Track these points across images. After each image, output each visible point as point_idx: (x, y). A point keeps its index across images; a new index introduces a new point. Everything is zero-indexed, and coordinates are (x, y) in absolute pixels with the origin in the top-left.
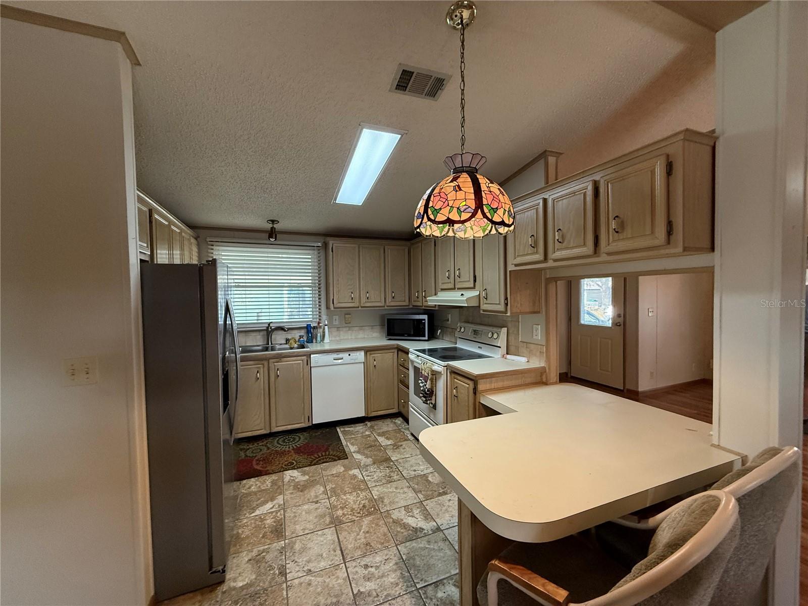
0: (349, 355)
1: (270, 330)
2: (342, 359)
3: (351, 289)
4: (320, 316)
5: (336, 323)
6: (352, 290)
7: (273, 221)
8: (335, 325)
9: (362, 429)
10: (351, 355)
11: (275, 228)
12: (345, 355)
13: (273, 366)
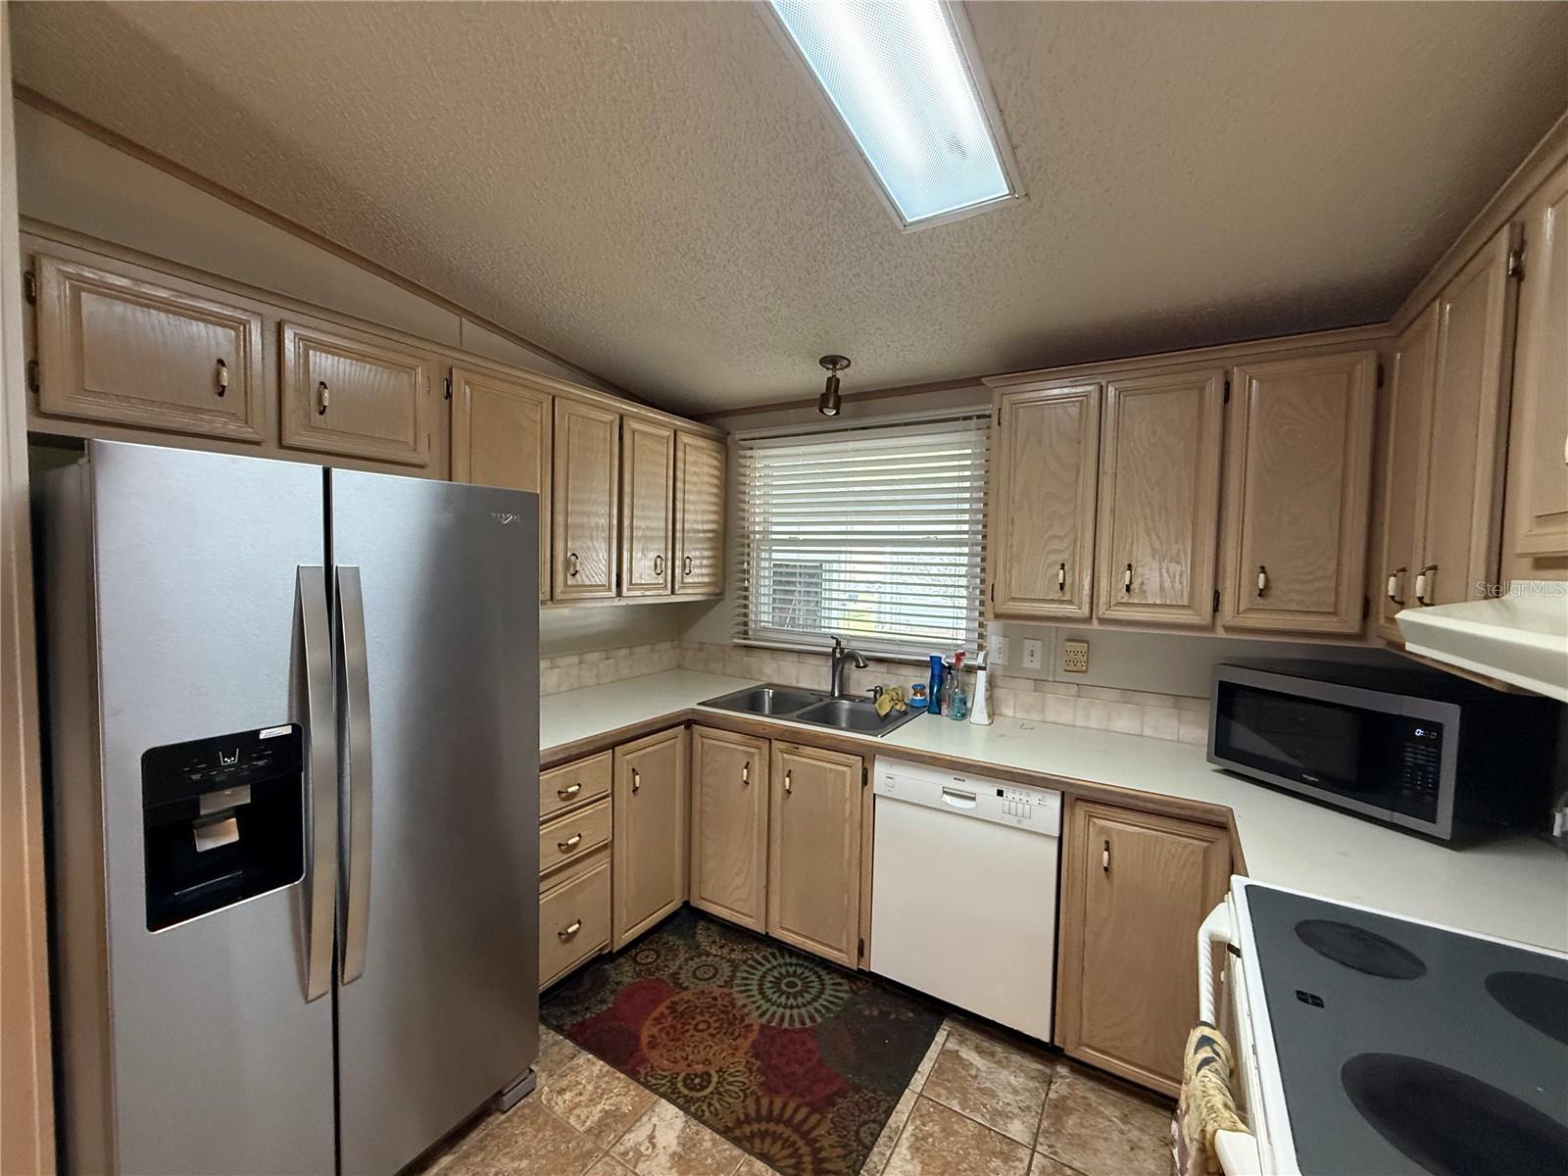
0: (1000, 793)
1: (838, 655)
2: (974, 799)
3: (1061, 552)
4: (981, 636)
5: (1032, 664)
6: (1060, 558)
7: (831, 361)
8: (1031, 670)
9: (1016, 1092)
10: (1008, 793)
11: (838, 380)
12: (985, 790)
13: (781, 762)
